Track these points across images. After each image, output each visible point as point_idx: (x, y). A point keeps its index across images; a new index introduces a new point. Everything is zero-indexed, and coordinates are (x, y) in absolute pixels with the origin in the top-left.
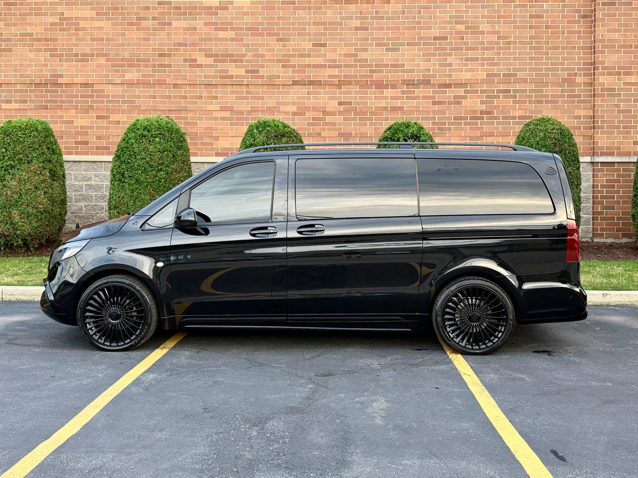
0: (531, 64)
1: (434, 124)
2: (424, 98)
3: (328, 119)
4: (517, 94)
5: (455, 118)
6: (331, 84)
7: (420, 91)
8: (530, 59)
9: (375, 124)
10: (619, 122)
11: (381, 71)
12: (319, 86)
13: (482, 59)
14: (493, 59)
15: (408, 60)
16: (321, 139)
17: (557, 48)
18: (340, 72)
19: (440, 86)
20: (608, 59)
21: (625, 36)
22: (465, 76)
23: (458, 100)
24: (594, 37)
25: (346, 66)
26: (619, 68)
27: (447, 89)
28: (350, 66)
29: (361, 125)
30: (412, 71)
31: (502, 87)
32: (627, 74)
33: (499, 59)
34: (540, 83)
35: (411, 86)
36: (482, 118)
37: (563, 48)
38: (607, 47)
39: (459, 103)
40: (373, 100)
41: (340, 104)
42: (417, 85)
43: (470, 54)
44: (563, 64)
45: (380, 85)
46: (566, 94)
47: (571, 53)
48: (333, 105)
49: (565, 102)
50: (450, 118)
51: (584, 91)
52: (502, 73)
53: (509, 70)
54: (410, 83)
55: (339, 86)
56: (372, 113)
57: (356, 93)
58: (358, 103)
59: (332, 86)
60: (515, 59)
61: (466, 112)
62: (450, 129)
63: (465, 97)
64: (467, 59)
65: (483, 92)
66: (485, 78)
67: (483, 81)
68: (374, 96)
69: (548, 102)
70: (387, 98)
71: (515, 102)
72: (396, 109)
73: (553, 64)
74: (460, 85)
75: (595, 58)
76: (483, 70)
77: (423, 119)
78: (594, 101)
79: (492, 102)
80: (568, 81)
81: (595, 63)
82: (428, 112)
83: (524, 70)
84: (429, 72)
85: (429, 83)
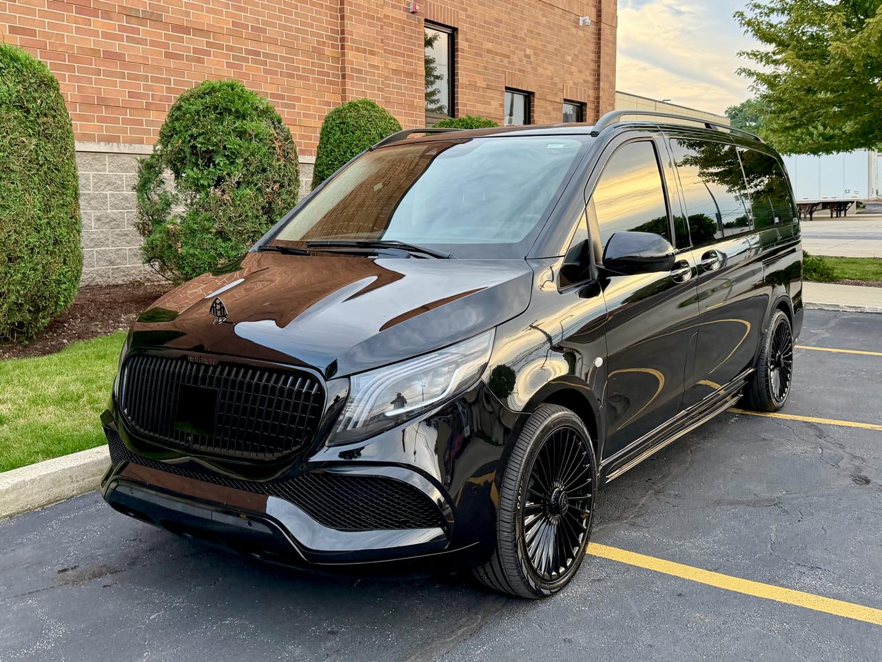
0: (280, 18)
1: (169, 90)
2: (154, 43)
4: (268, 60)
7: (146, 30)
9: (79, 79)
19: (175, 28)
20: (356, 29)
21: (369, 2)
22: (208, 20)
23: (199, 56)
26: (366, 44)
27: (185, 36)
31: (251, 46)
33: (246, 2)
34: (290, 48)
35: (133, 19)
38: (354, 13)
39: (200, 61)
40: (73, 32)
41: (13, 30)
42: (143, 20)
44: (312, 26)
45: (85, 8)
46: (316, 69)
47: (319, 13)
49: (315, 80)
51: (332, 68)
52: (250, 24)
53: (257, 20)
54: (130, 14)
56: (72, 57)
57: (43, 14)
58: (46, 35)
63: (208, 53)
65: (230, 48)
66: (231, 27)
67: (230, 33)
68: (74, 25)
69: (300, 77)
70: (95, 33)
71: (266, 71)
72: (111, 56)
73: (302, 24)
74: (200, 32)
75: (342, 25)
76: (228, 14)
77: (154, 79)
78: (344, 84)
79: (240, 67)
80: (317, 51)
81: (343, 32)
82: (160, 69)
83: (273, 25)
84: (157, 2)
85: (159, 19)
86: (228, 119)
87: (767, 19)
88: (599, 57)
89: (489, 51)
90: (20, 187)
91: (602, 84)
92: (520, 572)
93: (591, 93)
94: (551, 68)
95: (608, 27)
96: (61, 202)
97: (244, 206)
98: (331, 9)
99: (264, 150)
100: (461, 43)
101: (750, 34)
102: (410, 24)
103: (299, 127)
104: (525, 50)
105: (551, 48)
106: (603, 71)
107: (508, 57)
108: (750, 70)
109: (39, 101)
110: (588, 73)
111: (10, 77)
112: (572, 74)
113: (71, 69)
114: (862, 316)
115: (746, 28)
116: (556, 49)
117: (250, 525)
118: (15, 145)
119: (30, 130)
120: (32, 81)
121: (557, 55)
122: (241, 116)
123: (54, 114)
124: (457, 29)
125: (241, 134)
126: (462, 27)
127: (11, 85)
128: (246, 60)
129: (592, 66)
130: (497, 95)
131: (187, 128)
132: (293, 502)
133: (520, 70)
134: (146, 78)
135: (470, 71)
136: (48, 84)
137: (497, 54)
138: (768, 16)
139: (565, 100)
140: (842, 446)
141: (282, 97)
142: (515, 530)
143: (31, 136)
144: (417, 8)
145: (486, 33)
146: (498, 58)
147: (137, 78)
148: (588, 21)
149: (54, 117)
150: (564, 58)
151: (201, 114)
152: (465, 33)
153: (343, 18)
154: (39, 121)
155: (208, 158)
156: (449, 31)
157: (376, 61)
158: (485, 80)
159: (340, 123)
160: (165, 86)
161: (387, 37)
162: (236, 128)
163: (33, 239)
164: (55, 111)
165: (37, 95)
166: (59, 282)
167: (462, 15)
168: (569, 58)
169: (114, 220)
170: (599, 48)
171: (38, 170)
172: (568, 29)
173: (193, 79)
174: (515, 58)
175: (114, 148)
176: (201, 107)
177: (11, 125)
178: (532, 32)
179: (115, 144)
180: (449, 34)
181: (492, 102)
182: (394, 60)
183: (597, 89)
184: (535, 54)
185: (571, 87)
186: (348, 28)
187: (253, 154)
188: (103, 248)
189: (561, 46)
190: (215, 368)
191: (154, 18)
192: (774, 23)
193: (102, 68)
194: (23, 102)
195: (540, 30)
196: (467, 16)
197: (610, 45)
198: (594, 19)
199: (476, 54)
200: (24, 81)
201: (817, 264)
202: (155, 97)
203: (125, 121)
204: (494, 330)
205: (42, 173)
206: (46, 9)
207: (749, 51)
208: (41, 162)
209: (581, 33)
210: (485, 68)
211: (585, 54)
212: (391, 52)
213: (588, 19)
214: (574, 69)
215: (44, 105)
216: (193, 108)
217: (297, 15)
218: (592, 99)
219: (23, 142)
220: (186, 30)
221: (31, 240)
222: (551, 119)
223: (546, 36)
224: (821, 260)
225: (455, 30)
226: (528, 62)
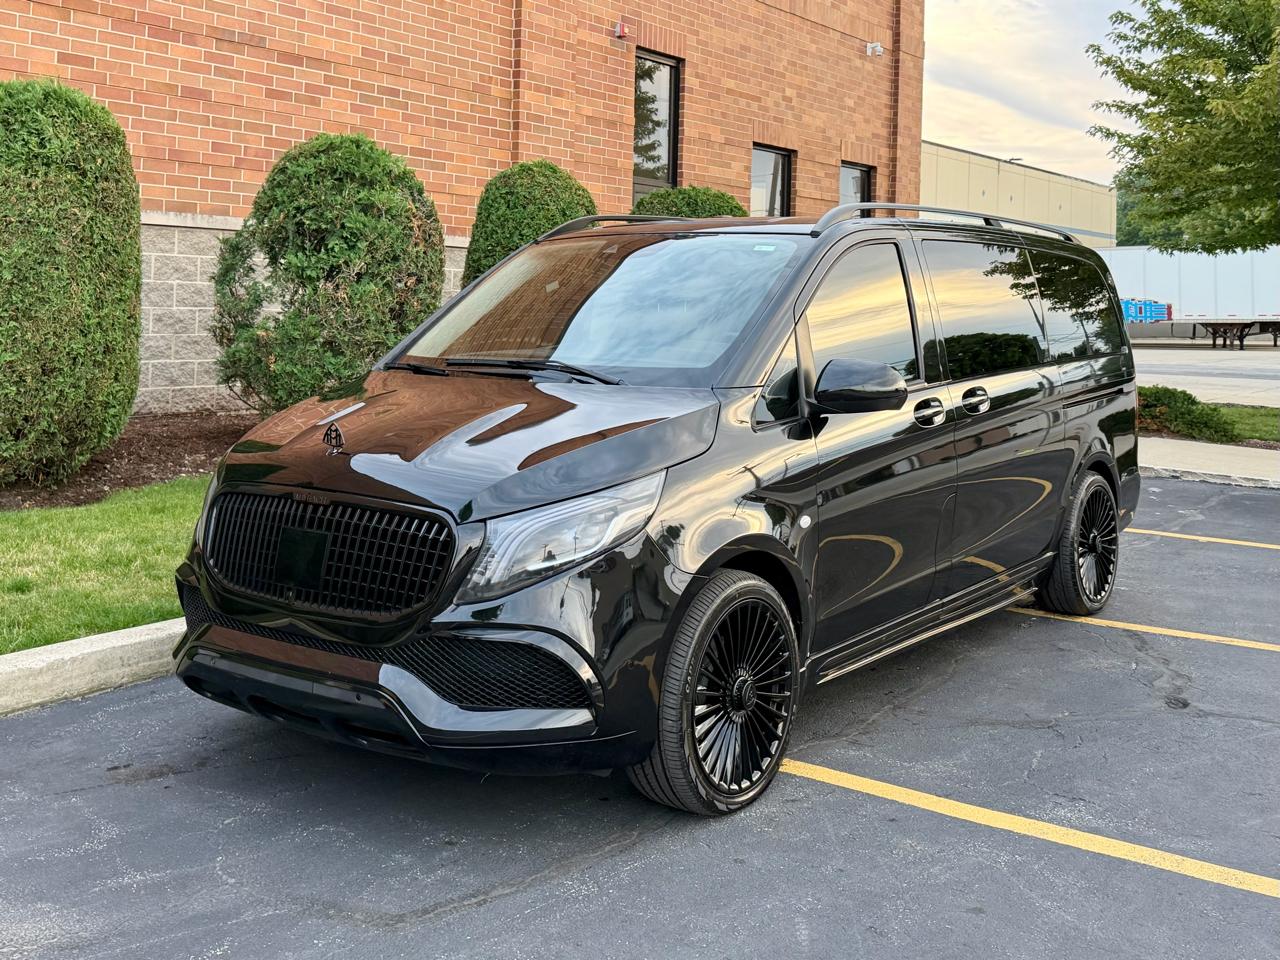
0: (429, 44)
1: (269, 141)
2: (252, 77)
4: (409, 103)
7: (243, 60)
9: (146, 125)
13: (357, 15)
14: (373, 19)
17: (466, 21)
19: (283, 56)
20: (537, 60)
21: (556, 22)
22: (328, 45)
23: (312, 98)
26: (550, 80)
27: (295, 67)
30: (230, 10)
31: (386, 82)
33: (383, 22)
34: (444, 87)
35: (225, 44)
37: (476, 25)
38: (535, 37)
39: (315, 102)
40: (143, 62)
41: (64, 58)
42: (239, 46)
44: (474, 55)
45: (161, 29)
46: (477, 115)
47: (486, 38)
49: (476, 131)
51: (500, 113)
52: (387, 52)
53: (397, 47)
54: (223, 38)
56: (141, 96)
57: (104, 37)
58: (108, 66)
60: (406, 27)
63: (326, 92)
65: (357, 85)
66: (360, 56)
67: (359, 64)
68: (145, 52)
69: (454, 127)
70: (173, 63)
71: (406, 118)
72: (193, 94)
73: (460, 52)
74: (318, 62)
75: (518, 54)
76: (356, 38)
77: (250, 127)
78: (516, 136)
79: (370, 111)
80: (481, 90)
81: (518, 64)
82: (257, 112)
83: (420, 53)
84: (260, 21)
85: (261, 45)
86: (350, 187)
87: (1135, 55)
88: (896, 101)
89: (729, 91)
90: (67, 275)
91: (900, 140)
92: (687, 774)
93: (884, 152)
94: (823, 115)
95: (909, 58)
96: (118, 295)
97: (366, 307)
98: (503, 32)
99: (398, 230)
100: (689, 80)
101: (1111, 77)
102: (615, 53)
103: (449, 197)
104: (784, 90)
105: (823, 87)
106: (902, 122)
107: (758, 99)
108: (1108, 130)
109: (99, 161)
110: (879, 123)
111: (64, 128)
112: (854, 124)
113: (136, 111)
114: (1262, 493)
115: (1104, 68)
116: (830, 89)
117: (358, 698)
118: (64, 218)
119: (85, 199)
120: (92, 134)
121: (831, 97)
122: (367, 183)
123: (118, 177)
124: (684, 60)
125: (367, 208)
126: (691, 57)
127: (65, 139)
128: (379, 101)
129: (886, 113)
130: (741, 154)
131: (292, 198)
132: (412, 672)
133: (775, 119)
134: (238, 125)
135: (702, 119)
136: (112, 137)
137: (741, 95)
138: (1140, 52)
139: (843, 162)
140: (1166, 662)
141: (427, 154)
142: (681, 719)
143: (85, 207)
144: (626, 30)
145: (725, 67)
146: (743, 102)
147: (225, 124)
148: (880, 49)
149: (117, 181)
150: (843, 101)
151: (313, 180)
152: (695, 66)
153: (518, 44)
154: (98, 187)
155: (320, 239)
156: (672, 63)
157: (563, 104)
158: (722, 132)
159: (507, 193)
160: (264, 136)
161: (580, 71)
162: (360, 200)
163: (77, 345)
164: (119, 173)
165: (97, 152)
166: (106, 405)
167: (692, 40)
168: (850, 103)
169: (181, 321)
170: (897, 87)
171: (91, 252)
172: (849, 60)
173: (305, 127)
174: (769, 102)
175: (188, 220)
176: (313, 170)
177: (61, 191)
178: (794, 64)
179: (189, 215)
180: (671, 66)
181: (733, 164)
182: (589, 103)
183: (893, 146)
184: (799, 95)
185: (852, 143)
186: (525, 59)
187: (381, 236)
188: (162, 361)
189: (838, 85)
190: (326, 508)
191: (255, 43)
192: (1147, 62)
193: (179, 110)
194: (79, 162)
195: (807, 62)
196: (699, 42)
197: (914, 83)
198: (889, 45)
199: (711, 95)
200: (82, 134)
201: (1208, 415)
202: (249, 151)
203: (205, 184)
204: (664, 473)
205: (96, 256)
206: (110, 30)
207: (1110, 102)
208: (96, 242)
209: (869, 66)
210: (724, 115)
211: (875, 97)
212: (586, 92)
213: (879, 46)
214: (857, 117)
215: (105, 165)
216: (302, 171)
217: (454, 39)
218: (884, 161)
219: (75, 214)
220: (297, 60)
221: (75, 347)
222: (821, 189)
223: (815, 70)
224: (1215, 410)
225: (680, 61)
226: (787, 107)
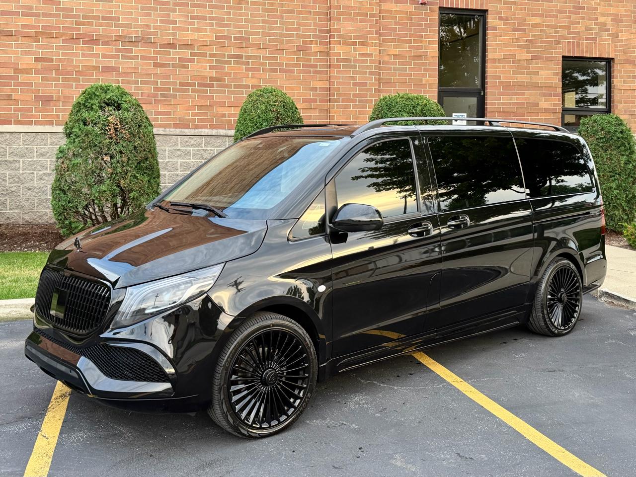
0: (264, 28)
1: (156, 89)
2: (143, 58)
3: (21, 78)
4: (250, 61)
5: (181, 84)
6: (25, 36)
7: (138, 50)
8: (264, 22)
10: (355, 95)
11: (91, 24)
12: (10, 37)
13: (211, 19)
14: (223, 19)
15: (123, 13)
16: (11, 102)
17: (292, 12)
18: (38, 21)
19: (163, 45)
20: (345, 27)
22: (192, 36)
23: (183, 64)
24: (330, 3)
25: (45, 15)
26: (355, 37)
27: (171, 50)
28: (50, 15)
29: (64, 86)
30: (130, 26)
31: (233, 52)
32: (362, 44)
33: (229, 20)
34: (273, 49)
35: (127, 43)
36: (212, 86)
37: (299, 12)
38: (342, 14)
39: (185, 67)
40: (79, 57)
41: (37, 60)
42: (135, 43)
43: (197, 12)
44: (298, 30)
45: (89, 40)
46: (302, 63)
47: (307, 19)
48: (27, 61)
49: (300, 72)
50: (174, 84)
51: (321, 60)
52: (233, 36)
53: (241, 32)
54: (124, 40)
55: (36, 37)
56: (79, 73)
57: (58, 48)
58: (60, 60)
59: (27, 38)
60: (246, 21)
61: (194, 78)
62: (175, 96)
63: (192, 61)
64: (193, 18)
65: (212, 55)
66: (214, 40)
67: (212, 44)
68: (81, 52)
69: (283, 71)
70: (97, 56)
71: (248, 69)
72: (108, 69)
73: (287, 29)
74: (185, 46)
76: (211, 31)
77: (143, 82)
78: (330, 72)
79: (222, 68)
80: (303, 49)
81: (330, 31)
82: (149, 75)
83: (258, 34)
84: (149, 29)
85: (149, 41)
89: (535, 25)
100: (493, 23)
102: (419, 14)
104: (597, 19)
107: (568, 27)
113: (78, 80)
124: (487, 11)
126: (493, 7)
128: (229, 63)
133: (588, 39)
134: (137, 82)
137: (548, 26)
145: (531, 10)
146: (550, 31)
152: (498, 13)
157: (368, 50)
158: (529, 52)
160: (152, 86)
174: (580, 28)
180: (479, 15)
182: (397, 47)
184: (613, 20)
186: (335, 27)
191: (145, 40)
193: (101, 78)
202: (144, 95)
206: (61, 44)
210: (531, 41)
212: (391, 41)
217: (282, 23)
225: (484, 12)
226: (600, 30)
